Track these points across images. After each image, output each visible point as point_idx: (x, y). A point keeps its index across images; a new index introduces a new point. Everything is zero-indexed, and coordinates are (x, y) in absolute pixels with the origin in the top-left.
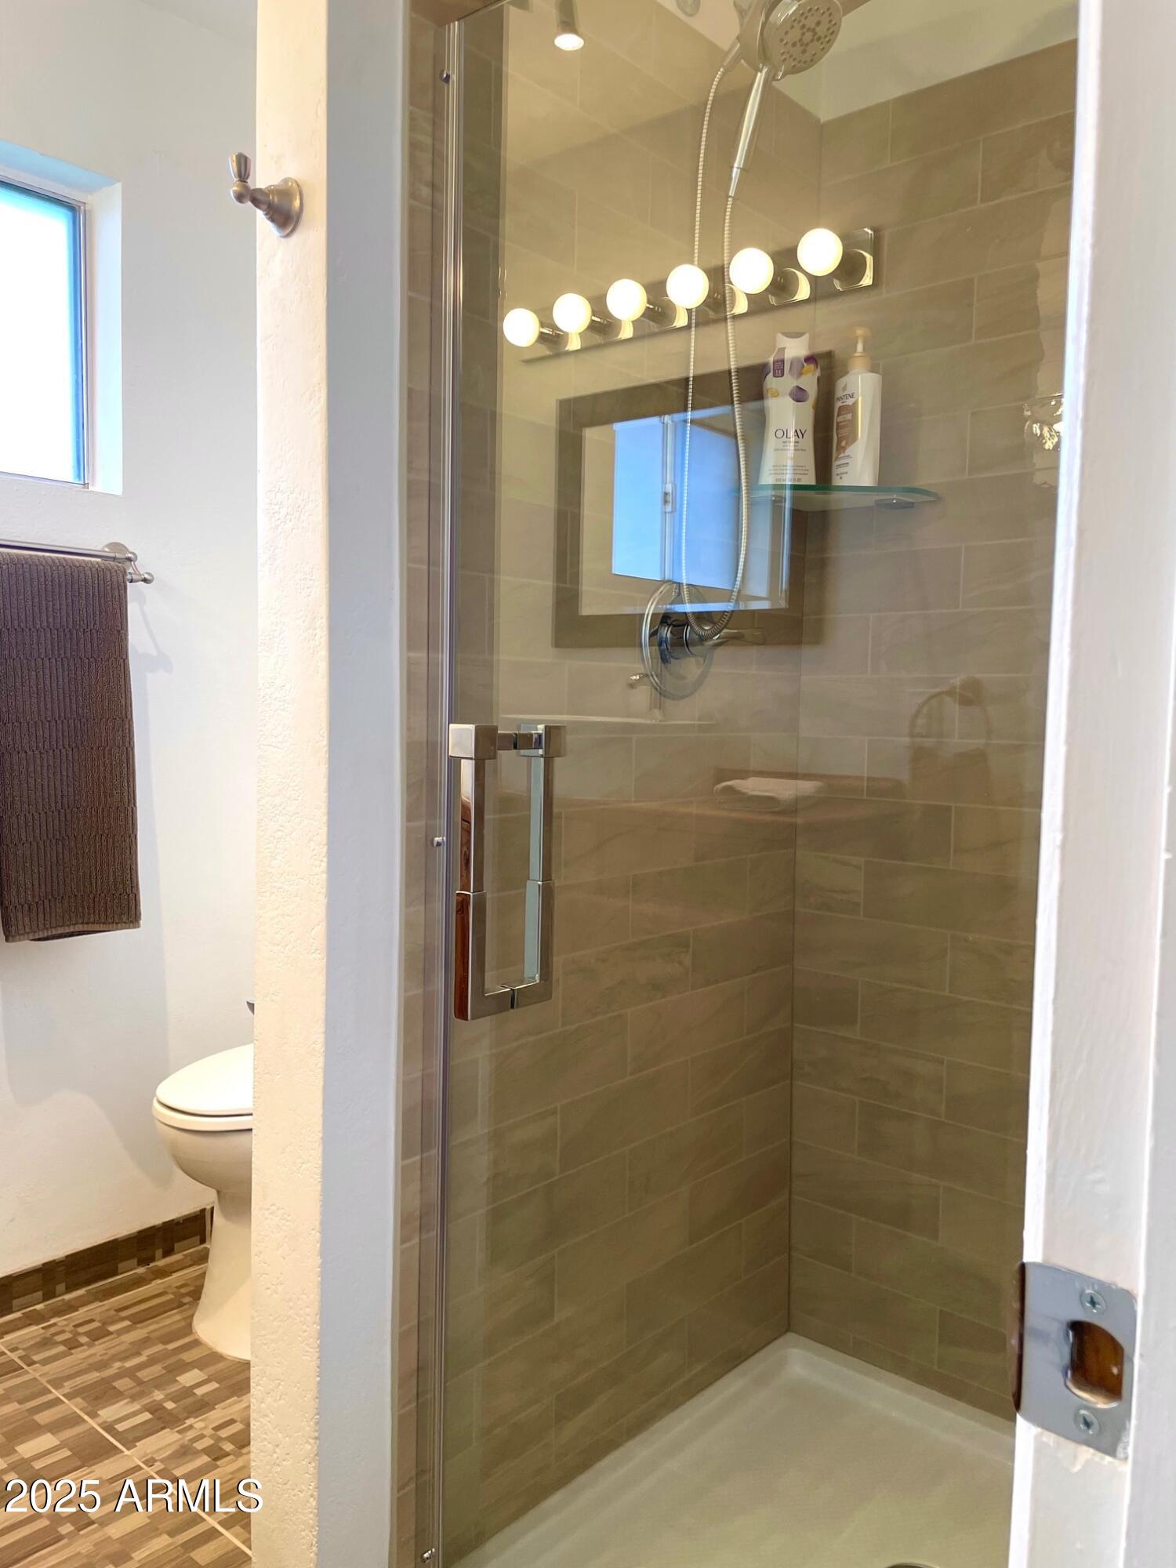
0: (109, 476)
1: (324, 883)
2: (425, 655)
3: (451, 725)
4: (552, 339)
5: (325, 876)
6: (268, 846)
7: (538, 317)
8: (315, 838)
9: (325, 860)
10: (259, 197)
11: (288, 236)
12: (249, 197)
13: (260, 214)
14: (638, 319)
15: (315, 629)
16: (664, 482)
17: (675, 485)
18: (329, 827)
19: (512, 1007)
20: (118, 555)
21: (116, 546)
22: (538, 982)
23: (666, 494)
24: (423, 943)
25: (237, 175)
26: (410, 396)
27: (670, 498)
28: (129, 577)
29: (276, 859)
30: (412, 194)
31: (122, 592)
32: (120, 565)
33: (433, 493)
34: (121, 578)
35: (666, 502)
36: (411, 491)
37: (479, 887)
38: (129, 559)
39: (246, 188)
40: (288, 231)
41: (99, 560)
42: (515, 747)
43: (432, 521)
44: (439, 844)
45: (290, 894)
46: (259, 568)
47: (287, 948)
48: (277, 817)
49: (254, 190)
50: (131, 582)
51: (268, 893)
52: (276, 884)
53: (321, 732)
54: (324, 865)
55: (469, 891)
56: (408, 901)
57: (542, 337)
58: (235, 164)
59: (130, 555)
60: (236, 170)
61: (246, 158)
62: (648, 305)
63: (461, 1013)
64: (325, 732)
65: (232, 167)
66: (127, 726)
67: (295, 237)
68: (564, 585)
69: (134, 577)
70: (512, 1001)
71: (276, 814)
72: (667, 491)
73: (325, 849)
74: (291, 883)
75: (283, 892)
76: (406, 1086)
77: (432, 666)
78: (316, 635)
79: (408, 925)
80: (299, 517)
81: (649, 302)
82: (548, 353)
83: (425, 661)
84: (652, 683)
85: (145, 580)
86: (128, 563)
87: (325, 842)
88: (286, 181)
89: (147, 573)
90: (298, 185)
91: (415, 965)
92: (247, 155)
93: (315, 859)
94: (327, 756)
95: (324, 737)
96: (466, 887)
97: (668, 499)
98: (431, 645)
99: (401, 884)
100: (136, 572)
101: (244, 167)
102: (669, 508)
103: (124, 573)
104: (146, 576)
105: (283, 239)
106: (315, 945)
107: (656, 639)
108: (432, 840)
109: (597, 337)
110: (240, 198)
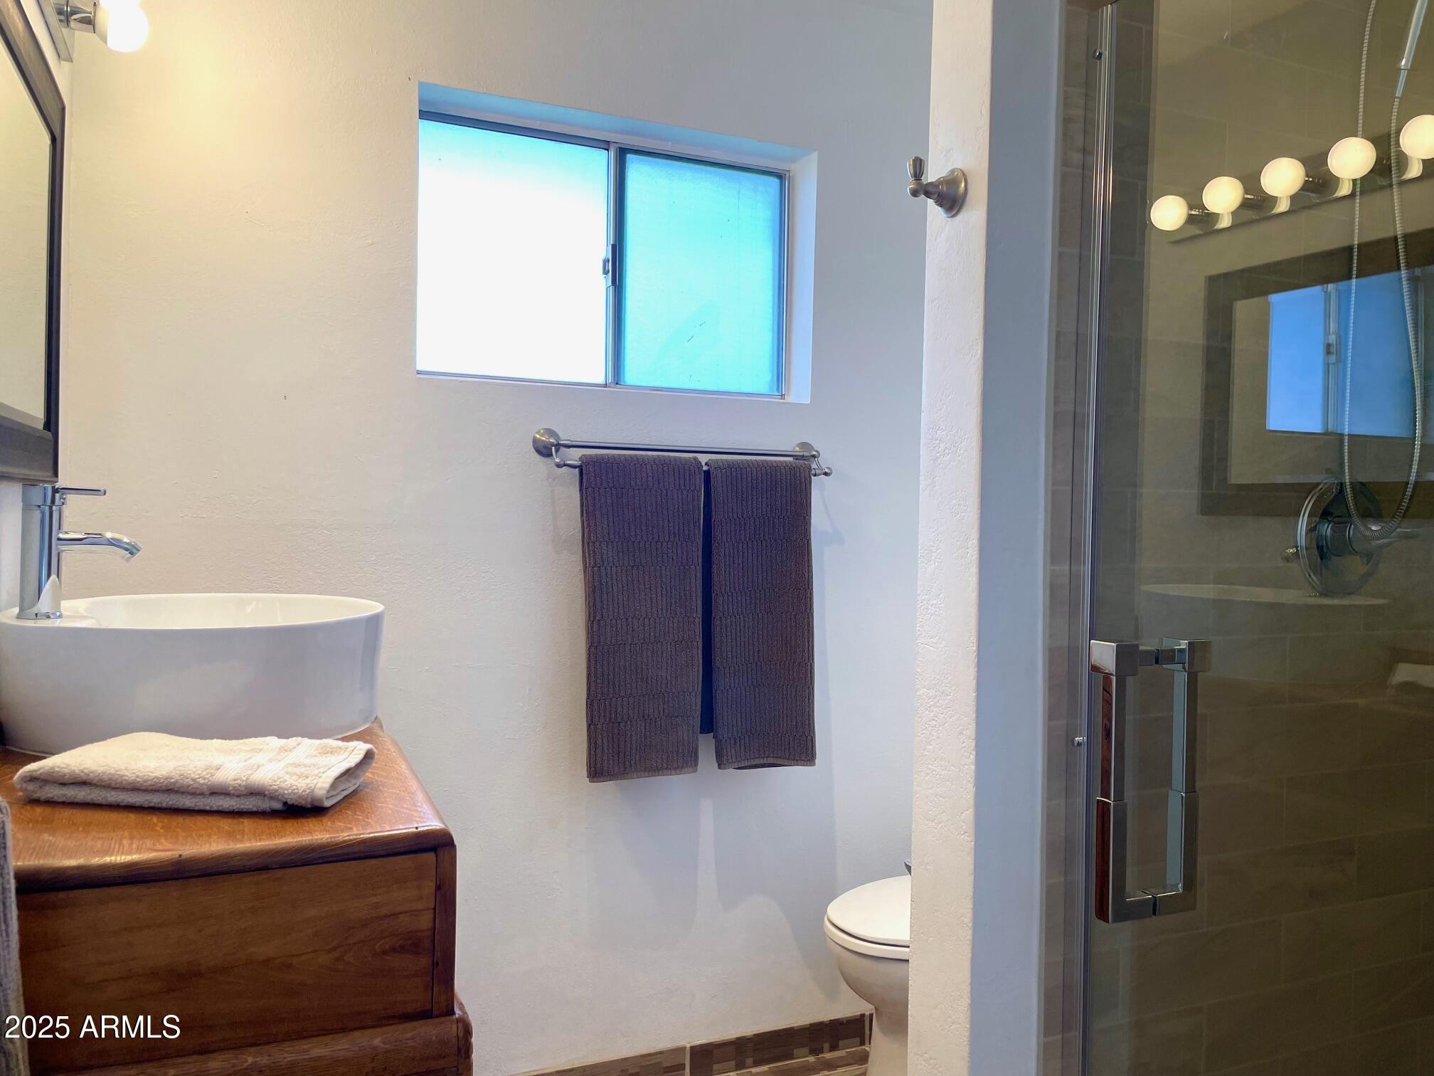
0: (801, 390)
1: (973, 774)
2: (1067, 567)
3: (1092, 641)
4: (1201, 220)
5: (973, 767)
6: (924, 731)
7: (1186, 201)
8: (964, 732)
9: (974, 753)
10: (930, 189)
11: (953, 216)
12: (922, 192)
13: (930, 202)
14: (1296, 193)
15: (967, 548)
16: (1327, 333)
17: (1340, 337)
18: (977, 724)
19: (1154, 914)
20: (806, 454)
21: (805, 445)
22: (1181, 891)
23: (1329, 346)
24: (1063, 834)
25: (913, 176)
26: (1058, 337)
27: (1333, 349)
28: (813, 472)
29: (930, 745)
30: (1064, 162)
31: (808, 485)
32: (806, 463)
33: (1077, 423)
34: (807, 474)
35: (1328, 352)
36: (1057, 420)
37: (1119, 796)
38: (814, 456)
39: (921, 185)
40: (953, 213)
41: (790, 459)
42: (1157, 662)
43: (1077, 445)
44: (1079, 744)
45: (943, 778)
46: (921, 492)
47: (940, 826)
48: (932, 707)
49: (926, 184)
50: (815, 476)
51: (923, 773)
52: (931, 767)
53: (972, 639)
54: (972, 757)
55: (1109, 799)
56: (1050, 795)
57: (1191, 220)
58: (912, 167)
59: (814, 453)
60: (912, 171)
61: (921, 160)
62: (1307, 179)
63: (1102, 914)
64: (974, 639)
65: (909, 169)
66: (809, 595)
67: (959, 217)
68: (1210, 492)
69: (818, 472)
70: (1155, 907)
71: (931, 705)
72: (1330, 342)
73: (973, 744)
74: (943, 768)
75: (937, 775)
76: (1047, 967)
77: (1073, 577)
78: (968, 553)
79: (1049, 819)
80: (956, 452)
81: (1307, 175)
82: (1198, 232)
83: (1068, 573)
84: (1310, 583)
85: (826, 474)
86: (813, 459)
87: (974, 737)
88: (953, 171)
89: (827, 468)
90: (964, 174)
91: (1056, 853)
92: (922, 158)
93: (965, 751)
94: (976, 660)
95: (973, 643)
96: (1106, 794)
97: (1331, 350)
98: (1074, 557)
99: (1043, 777)
100: (819, 467)
101: (919, 167)
102: (1333, 359)
103: (810, 469)
104: (827, 470)
105: (949, 219)
106: (964, 827)
107: (1314, 534)
108: (1073, 740)
109: (1251, 212)
110: (915, 193)
